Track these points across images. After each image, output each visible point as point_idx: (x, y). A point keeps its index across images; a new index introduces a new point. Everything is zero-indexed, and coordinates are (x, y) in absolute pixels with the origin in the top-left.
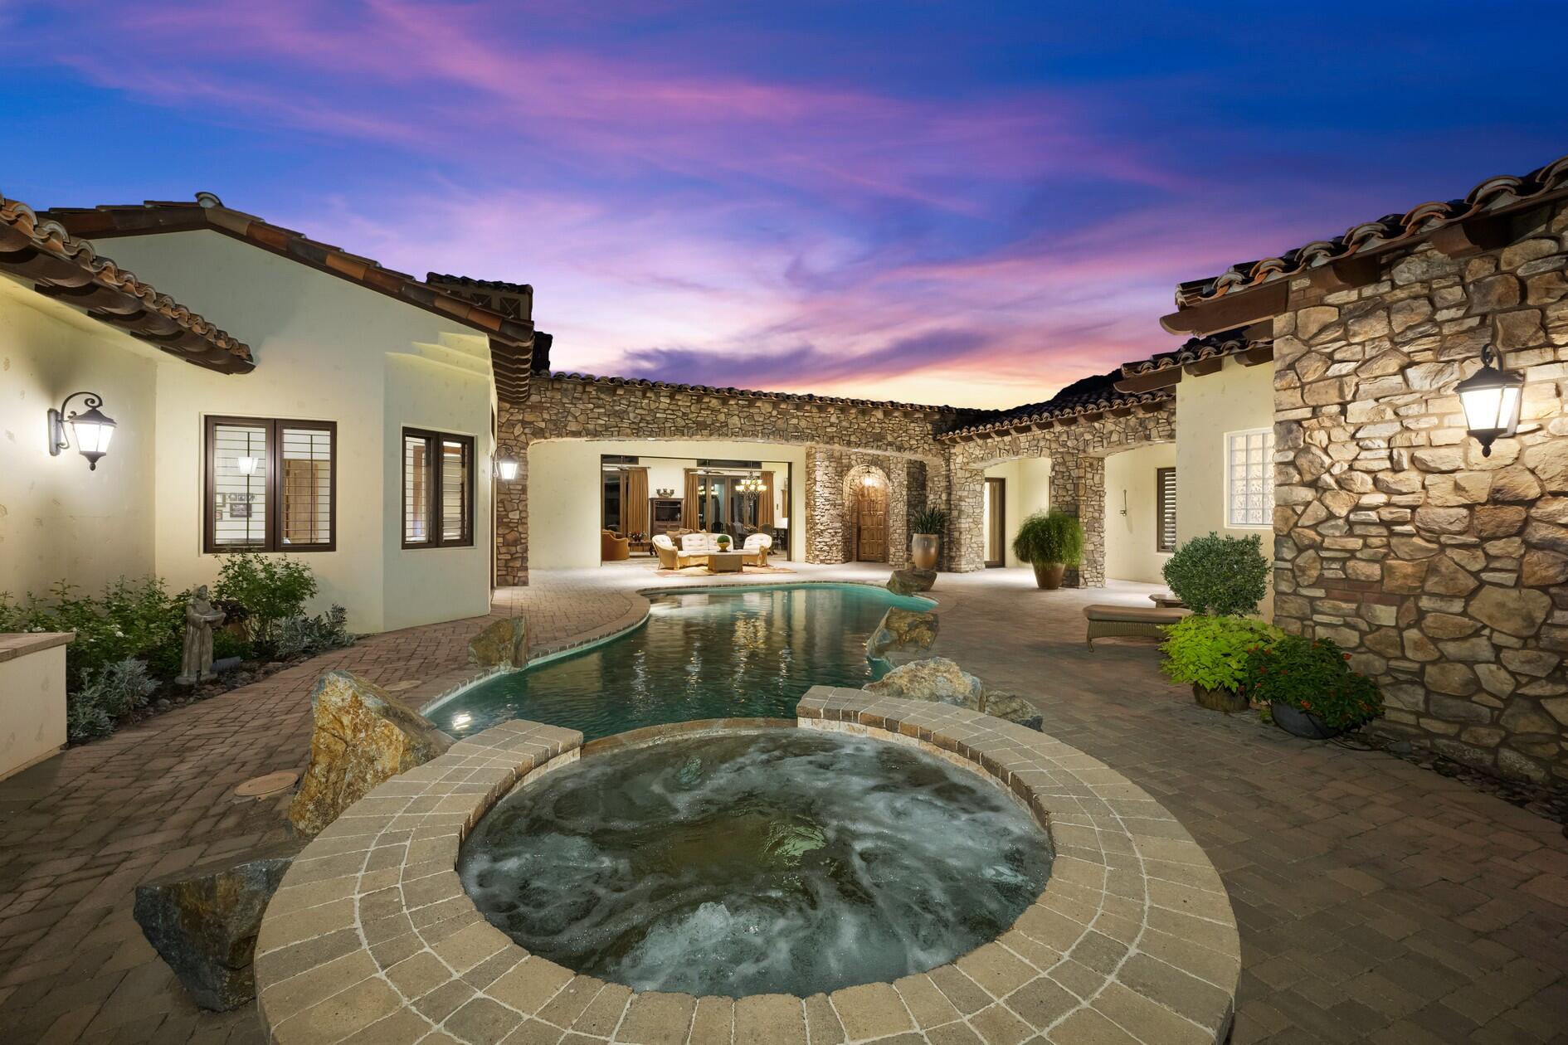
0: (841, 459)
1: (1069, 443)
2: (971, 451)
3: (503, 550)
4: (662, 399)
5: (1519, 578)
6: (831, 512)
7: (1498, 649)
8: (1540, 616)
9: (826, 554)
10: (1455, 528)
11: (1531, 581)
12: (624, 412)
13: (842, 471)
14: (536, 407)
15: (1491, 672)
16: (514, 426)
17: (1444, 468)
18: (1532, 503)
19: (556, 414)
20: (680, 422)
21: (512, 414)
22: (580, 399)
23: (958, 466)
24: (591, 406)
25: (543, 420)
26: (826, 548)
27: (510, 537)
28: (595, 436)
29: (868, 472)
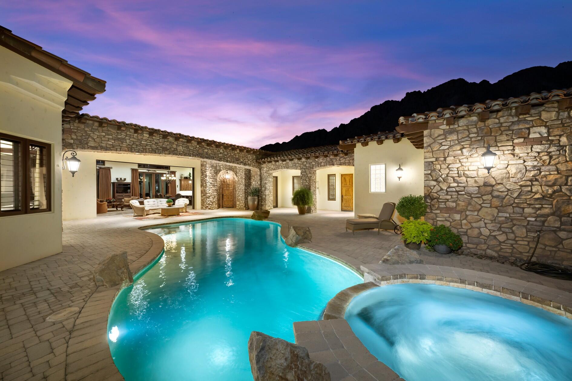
0: (216, 167)
1: (307, 165)
2: (270, 166)
4: (145, 135)
5: (491, 205)
6: (213, 188)
7: (486, 224)
8: (496, 215)
9: (211, 205)
10: (475, 192)
11: (494, 206)
12: (124, 139)
13: (217, 172)
15: (484, 230)
17: (473, 176)
18: (493, 186)
19: (81, 136)
20: (154, 147)
22: (97, 129)
23: (264, 172)
24: (104, 134)
25: (72, 139)
26: (211, 203)
28: (106, 150)
29: (227, 173)
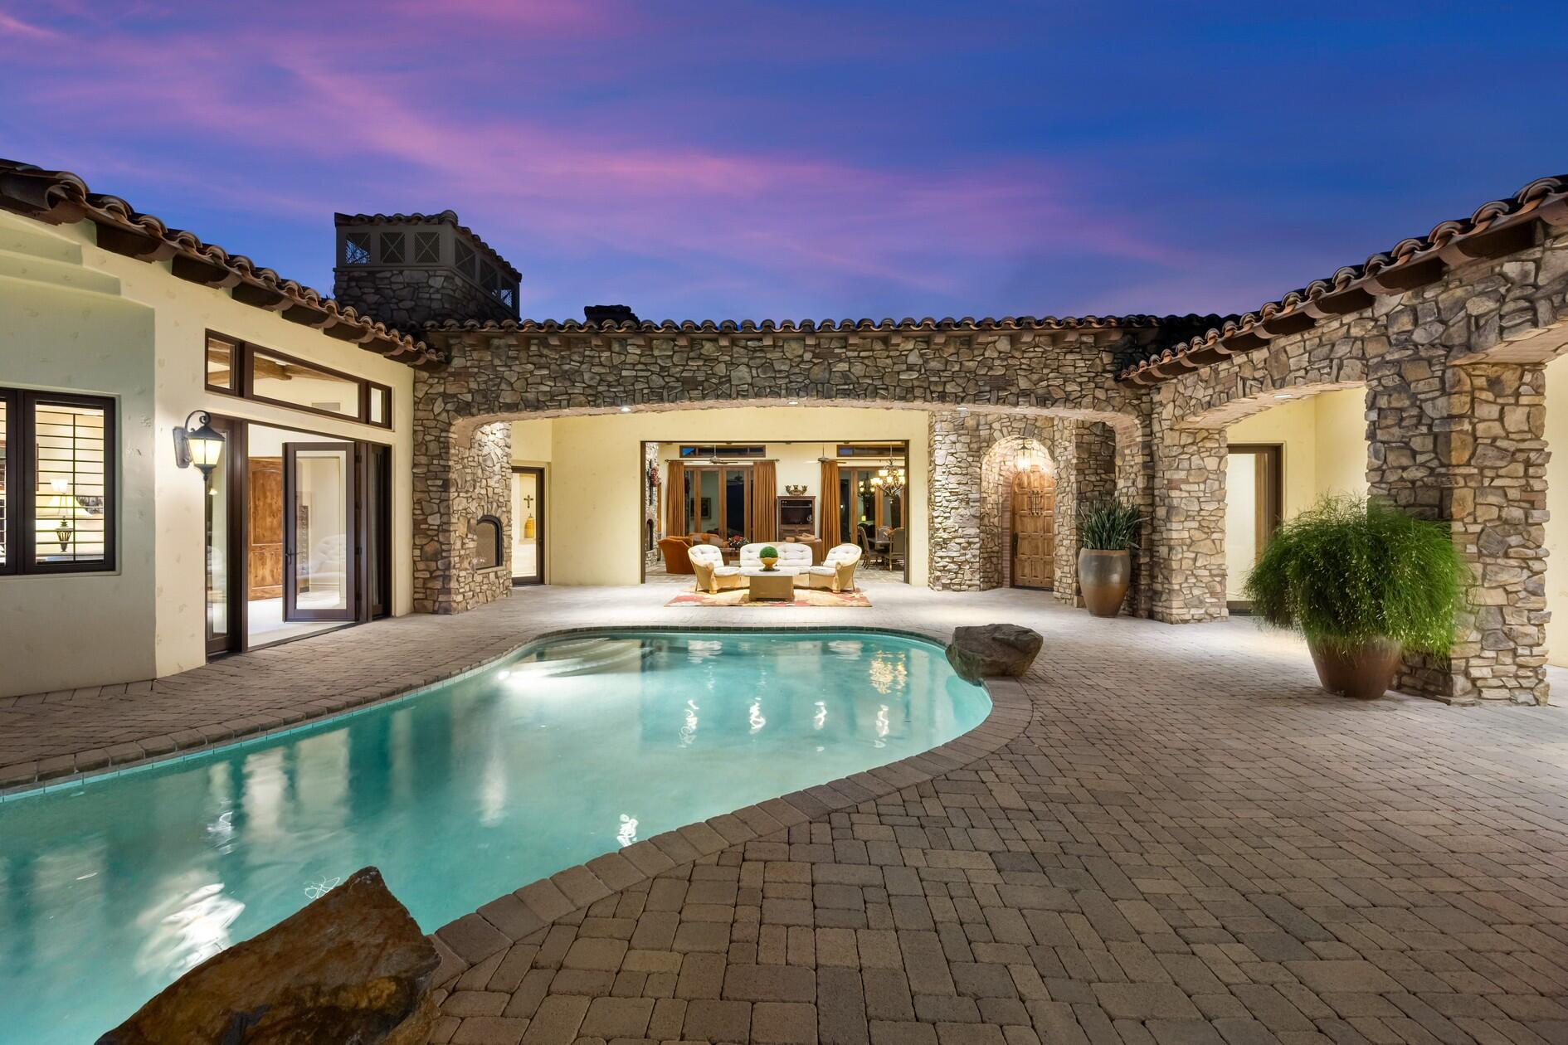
0: (977, 429)
2: (1188, 393)
3: (421, 566)
6: (962, 511)
9: (952, 575)
12: (577, 371)
13: (980, 448)
14: (460, 374)
16: (433, 401)
19: (485, 382)
20: (657, 381)
21: (431, 386)
22: (516, 358)
23: (1166, 425)
24: (530, 367)
25: (470, 391)
26: (952, 566)
27: (429, 549)
28: (537, 408)
29: (1024, 448)
